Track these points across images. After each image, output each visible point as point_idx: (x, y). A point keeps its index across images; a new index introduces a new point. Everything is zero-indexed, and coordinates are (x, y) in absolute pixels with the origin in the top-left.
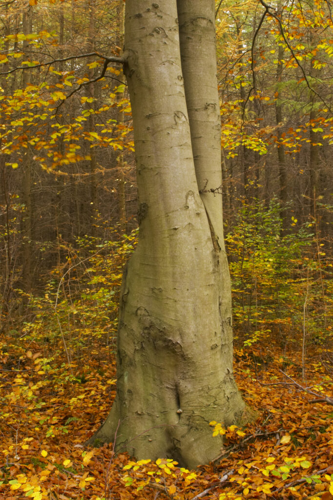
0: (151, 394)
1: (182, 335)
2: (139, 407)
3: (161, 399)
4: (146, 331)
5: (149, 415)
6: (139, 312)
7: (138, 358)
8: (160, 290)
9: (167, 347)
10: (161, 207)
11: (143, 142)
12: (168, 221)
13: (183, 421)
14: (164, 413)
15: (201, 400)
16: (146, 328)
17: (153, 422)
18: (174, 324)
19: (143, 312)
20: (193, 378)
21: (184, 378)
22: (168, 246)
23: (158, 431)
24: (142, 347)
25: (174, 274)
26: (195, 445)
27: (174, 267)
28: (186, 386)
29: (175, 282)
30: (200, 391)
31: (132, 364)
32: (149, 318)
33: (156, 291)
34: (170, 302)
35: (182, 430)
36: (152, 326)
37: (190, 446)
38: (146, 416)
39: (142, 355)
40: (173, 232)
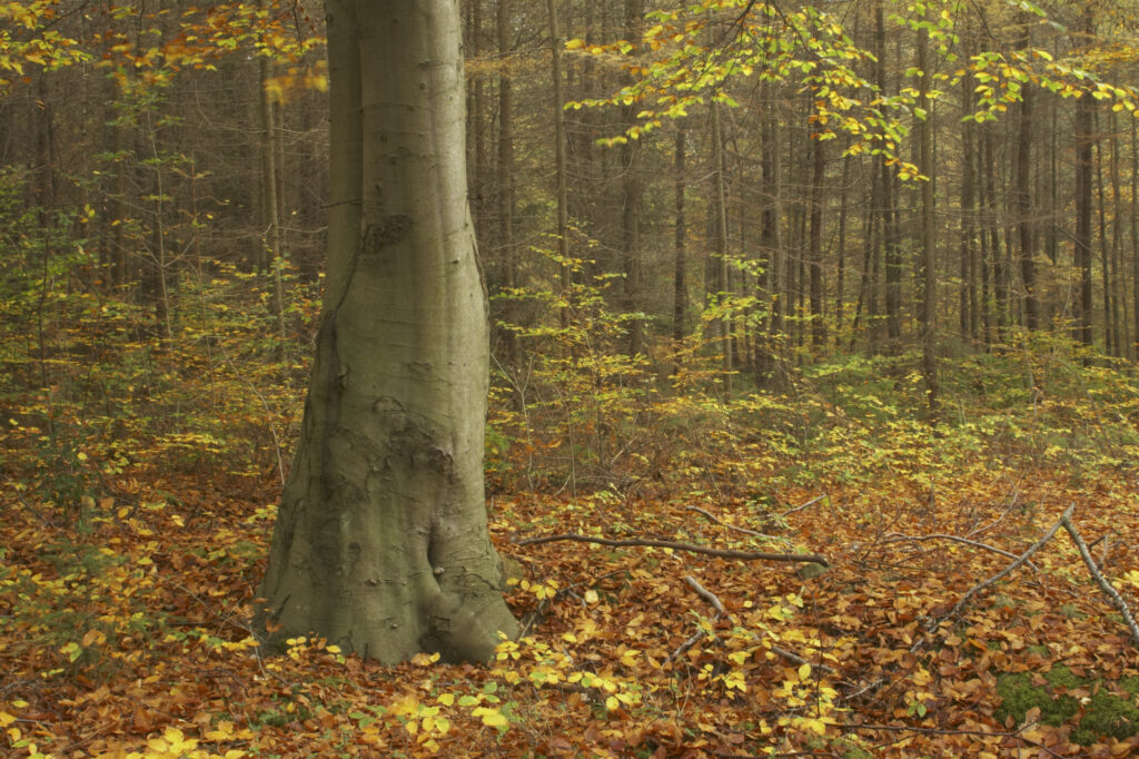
0: (394, 548)
1: (455, 441)
2: (371, 570)
3: (410, 554)
4: (396, 439)
5: (387, 582)
6: (381, 406)
7: (374, 486)
8: (427, 367)
9: (431, 464)
10: (438, 223)
11: (411, 108)
12: (447, 249)
13: (448, 586)
14: (416, 577)
15: (471, 548)
16: (395, 433)
17: (397, 593)
18: (447, 424)
19: (391, 406)
20: (460, 512)
21: (446, 515)
22: (443, 291)
23: (407, 609)
24: (386, 468)
25: (450, 338)
26: (478, 621)
27: (450, 327)
28: (449, 527)
29: (450, 352)
30: (469, 533)
31: (360, 497)
32: (403, 415)
33: (419, 369)
34: (443, 387)
35: (450, 600)
36: (410, 428)
37: (470, 626)
38: (384, 587)
39: (383, 481)
40: (452, 267)
